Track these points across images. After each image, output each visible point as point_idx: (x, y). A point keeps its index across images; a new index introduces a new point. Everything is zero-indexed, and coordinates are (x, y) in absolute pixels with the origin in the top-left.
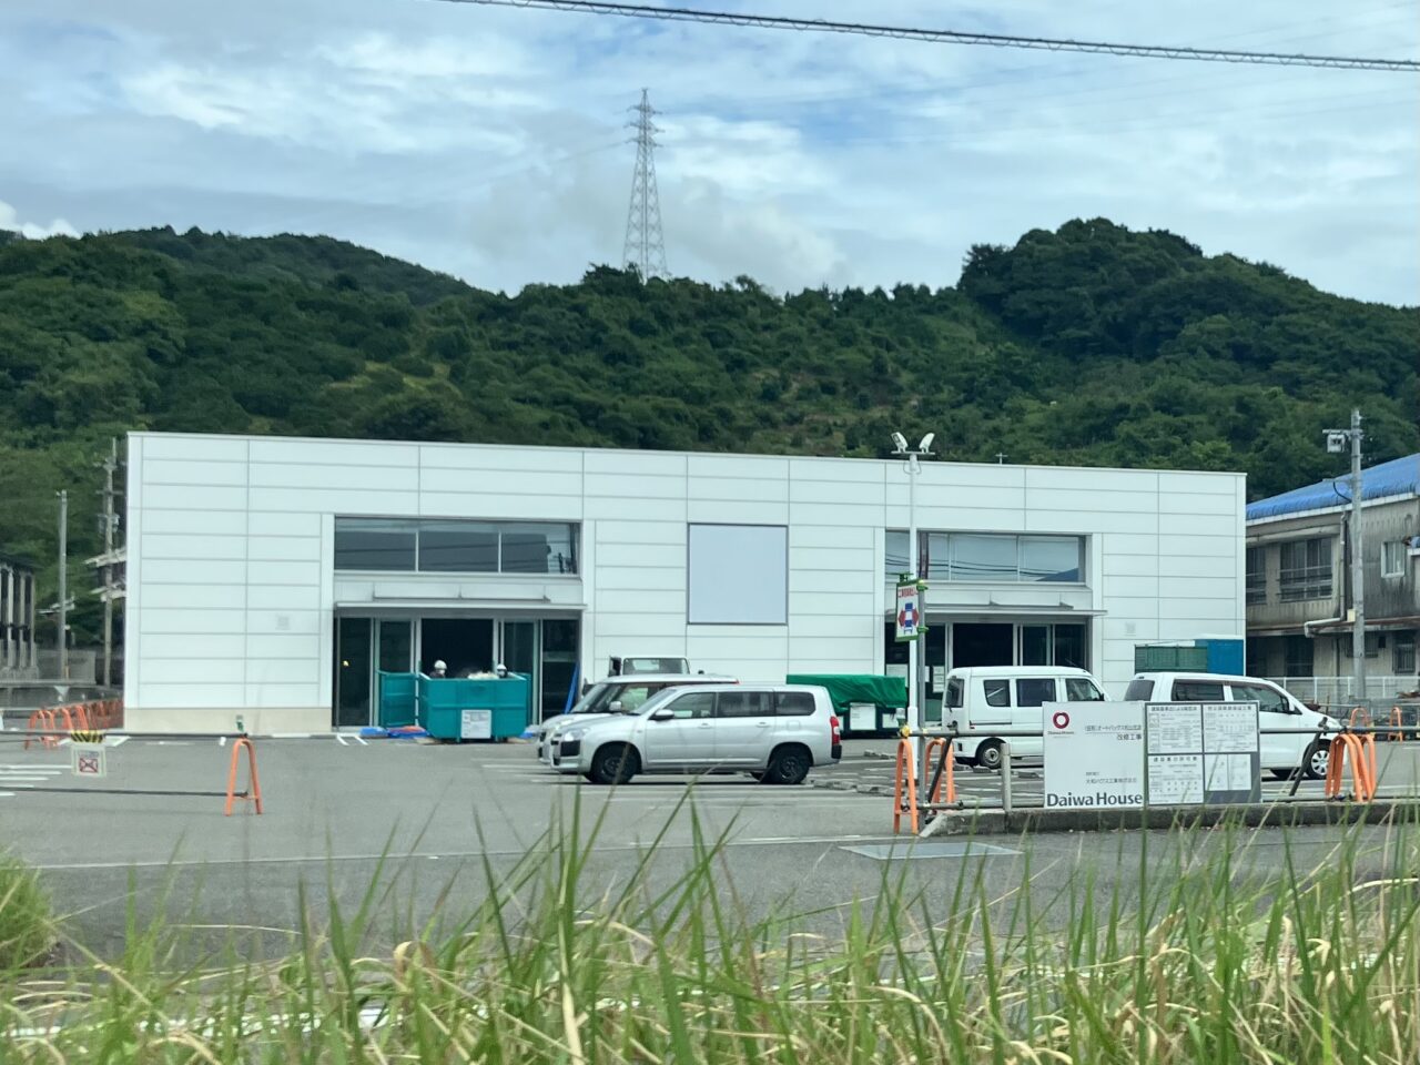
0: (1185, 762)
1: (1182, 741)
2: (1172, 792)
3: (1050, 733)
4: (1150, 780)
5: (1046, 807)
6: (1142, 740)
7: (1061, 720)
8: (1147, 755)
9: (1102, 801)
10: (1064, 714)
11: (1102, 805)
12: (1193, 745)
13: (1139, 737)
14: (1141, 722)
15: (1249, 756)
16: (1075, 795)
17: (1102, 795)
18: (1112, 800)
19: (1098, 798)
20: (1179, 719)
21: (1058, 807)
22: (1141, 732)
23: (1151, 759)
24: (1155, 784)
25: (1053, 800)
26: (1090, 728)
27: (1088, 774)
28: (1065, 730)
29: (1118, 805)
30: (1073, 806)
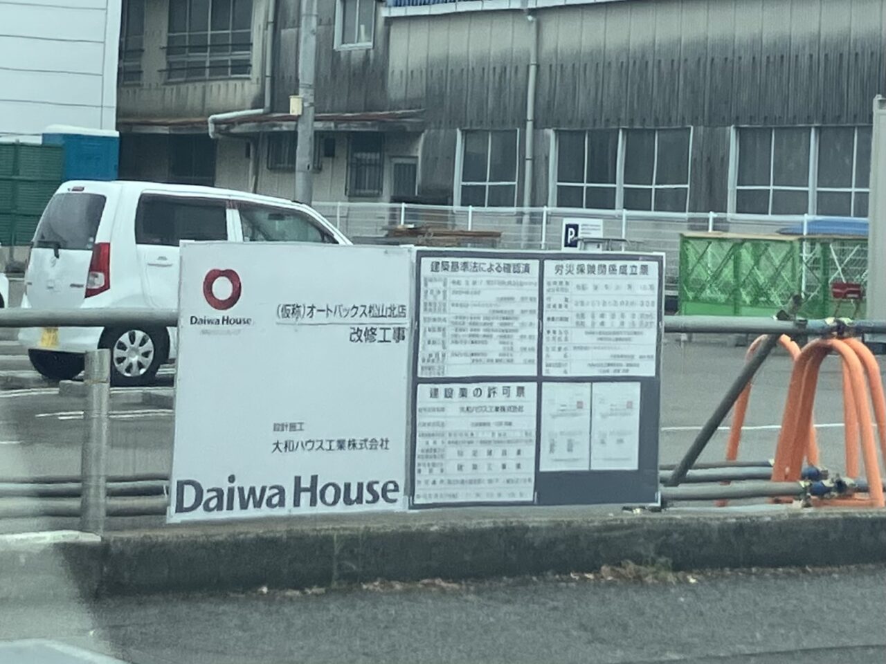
0: (499, 399)
1: (494, 347)
2: (468, 473)
3: (194, 320)
4: (420, 442)
5: (174, 517)
6: (405, 346)
7: (222, 289)
8: (416, 381)
9: (305, 497)
10: (231, 275)
11: (305, 509)
12: (518, 357)
13: (399, 334)
14: (404, 297)
15: (636, 388)
16: (242, 482)
17: (306, 483)
18: (330, 494)
19: (298, 490)
20: (490, 295)
21: (199, 515)
22: (406, 322)
23: (424, 390)
24: (432, 452)
25: (190, 495)
26: (290, 311)
27: (278, 427)
28: (230, 313)
29: (341, 508)
30: (237, 513)
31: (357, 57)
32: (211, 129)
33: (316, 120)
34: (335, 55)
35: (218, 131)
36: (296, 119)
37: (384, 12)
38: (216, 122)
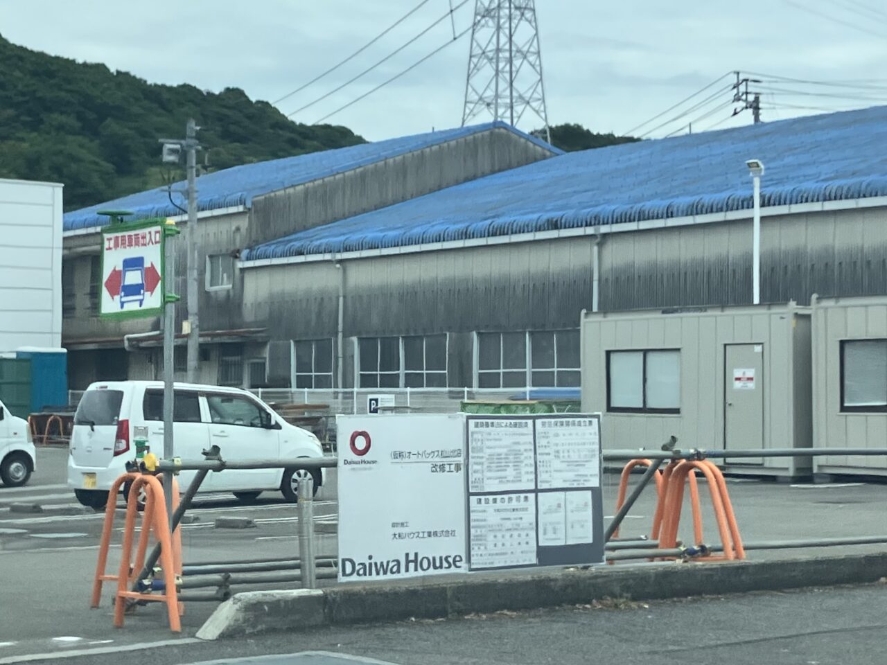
0: (514, 504)
1: (510, 473)
2: (499, 549)
3: (346, 462)
4: (473, 531)
5: (342, 579)
6: (462, 472)
7: (361, 443)
8: (469, 494)
9: (412, 566)
10: (364, 434)
11: (412, 573)
12: (525, 478)
13: (458, 468)
14: (460, 445)
15: (589, 494)
16: (377, 559)
17: (412, 557)
18: (425, 565)
19: (408, 562)
20: (507, 441)
21: (354, 578)
22: (461, 460)
23: (473, 499)
24: (479, 537)
25: (349, 569)
26: (398, 455)
27: (394, 525)
28: (365, 457)
29: (431, 571)
30: (374, 577)
31: (222, 295)
32: (126, 344)
33: (201, 336)
34: (207, 293)
35: (130, 346)
36: (187, 336)
37: (240, 265)
38: (128, 339)
